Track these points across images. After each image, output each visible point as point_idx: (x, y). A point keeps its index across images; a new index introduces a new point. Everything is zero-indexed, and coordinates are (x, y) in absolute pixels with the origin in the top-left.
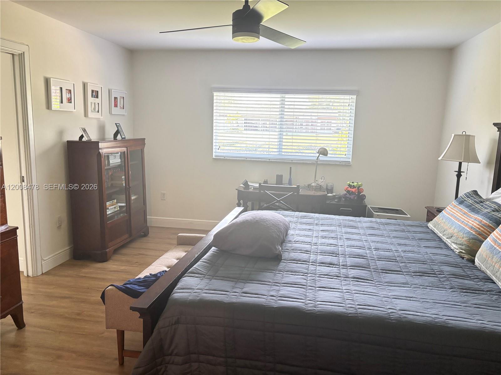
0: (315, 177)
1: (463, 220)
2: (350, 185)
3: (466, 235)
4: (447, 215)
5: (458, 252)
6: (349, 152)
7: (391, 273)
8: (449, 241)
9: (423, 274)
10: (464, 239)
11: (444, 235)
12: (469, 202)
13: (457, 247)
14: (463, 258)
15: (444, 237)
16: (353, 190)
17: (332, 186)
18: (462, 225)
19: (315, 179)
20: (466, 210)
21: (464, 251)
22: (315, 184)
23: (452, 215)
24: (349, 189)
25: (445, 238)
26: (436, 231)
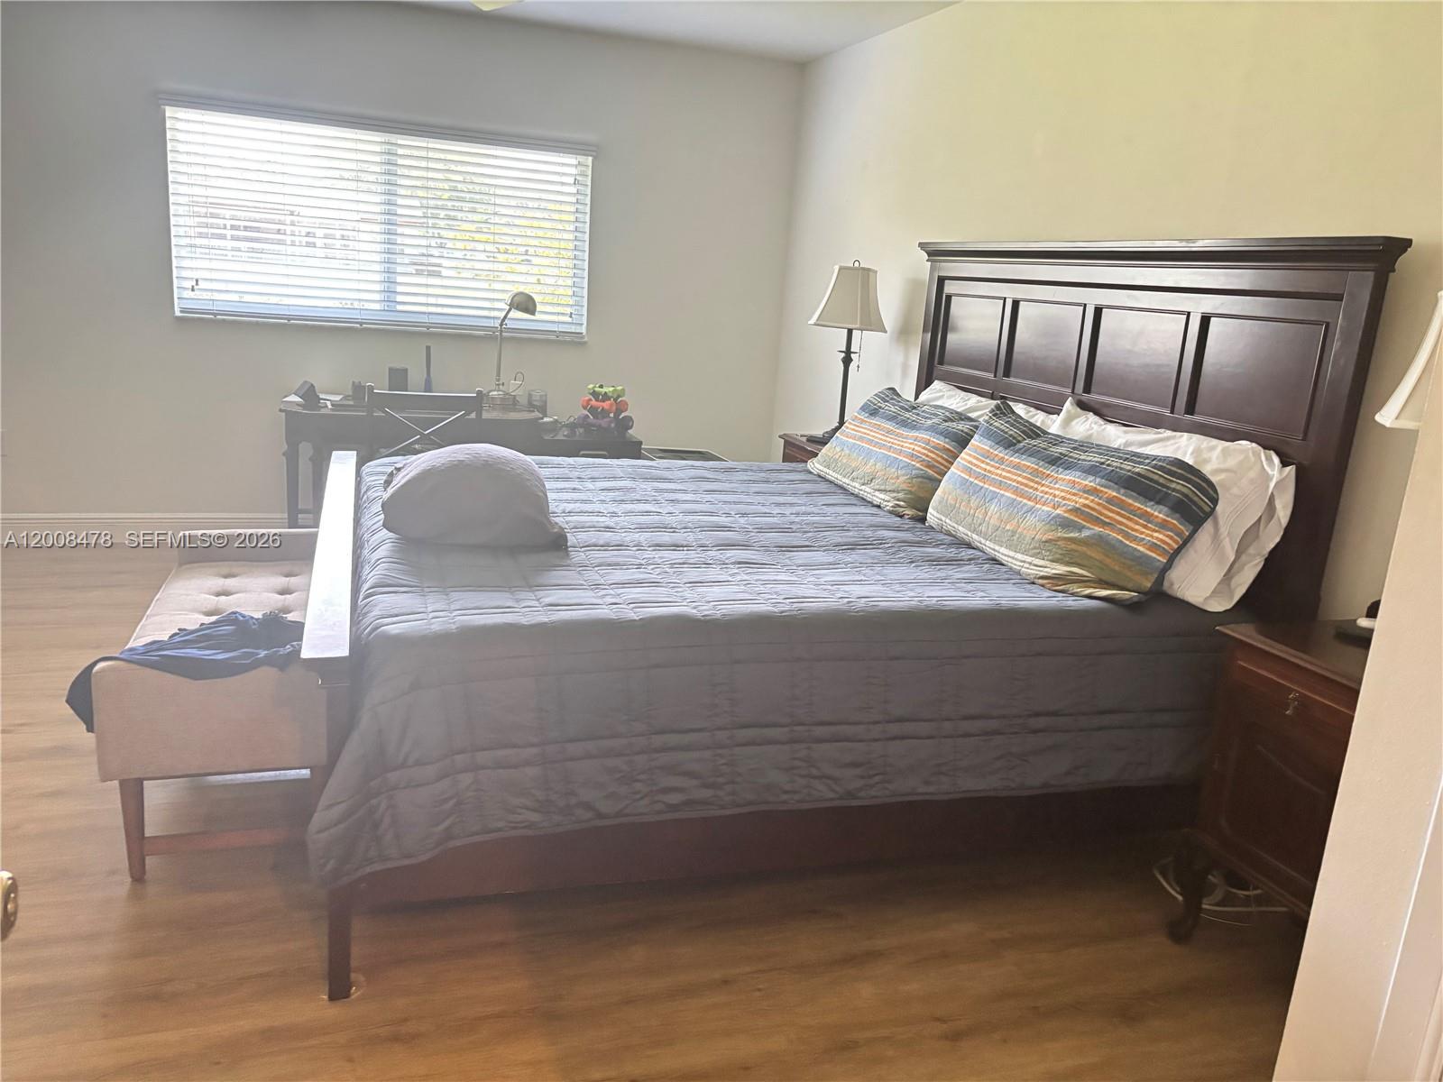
0: (498, 374)
1: (890, 445)
2: (594, 394)
3: (904, 472)
4: (850, 440)
5: (892, 507)
6: (577, 308)
7: (797, 551)
8: (868, 490)
9: (853, 546)
10: (901, 480)
11: (853, 480)
12: (890, 411)
13: (887, 498)
14: (901, 517)
15: (854, 484)
16: (606, 405)
17: (544, 398)
18: (890, 454)
19: (498, 380)
20: (889, 425)
21: (902, 503)
22: (501, 393)
23: (861, 439)
24: (594, 402)
25: (857, 485)
26: (832, 475)
